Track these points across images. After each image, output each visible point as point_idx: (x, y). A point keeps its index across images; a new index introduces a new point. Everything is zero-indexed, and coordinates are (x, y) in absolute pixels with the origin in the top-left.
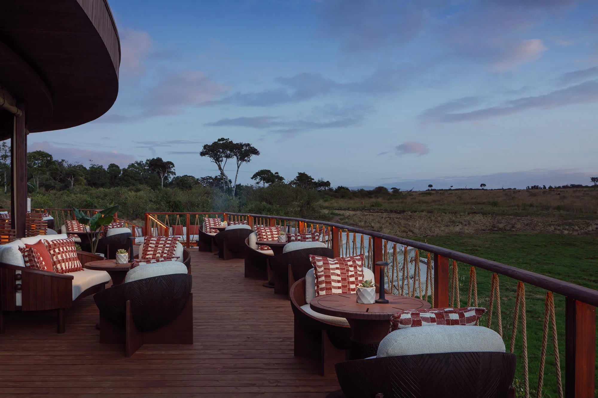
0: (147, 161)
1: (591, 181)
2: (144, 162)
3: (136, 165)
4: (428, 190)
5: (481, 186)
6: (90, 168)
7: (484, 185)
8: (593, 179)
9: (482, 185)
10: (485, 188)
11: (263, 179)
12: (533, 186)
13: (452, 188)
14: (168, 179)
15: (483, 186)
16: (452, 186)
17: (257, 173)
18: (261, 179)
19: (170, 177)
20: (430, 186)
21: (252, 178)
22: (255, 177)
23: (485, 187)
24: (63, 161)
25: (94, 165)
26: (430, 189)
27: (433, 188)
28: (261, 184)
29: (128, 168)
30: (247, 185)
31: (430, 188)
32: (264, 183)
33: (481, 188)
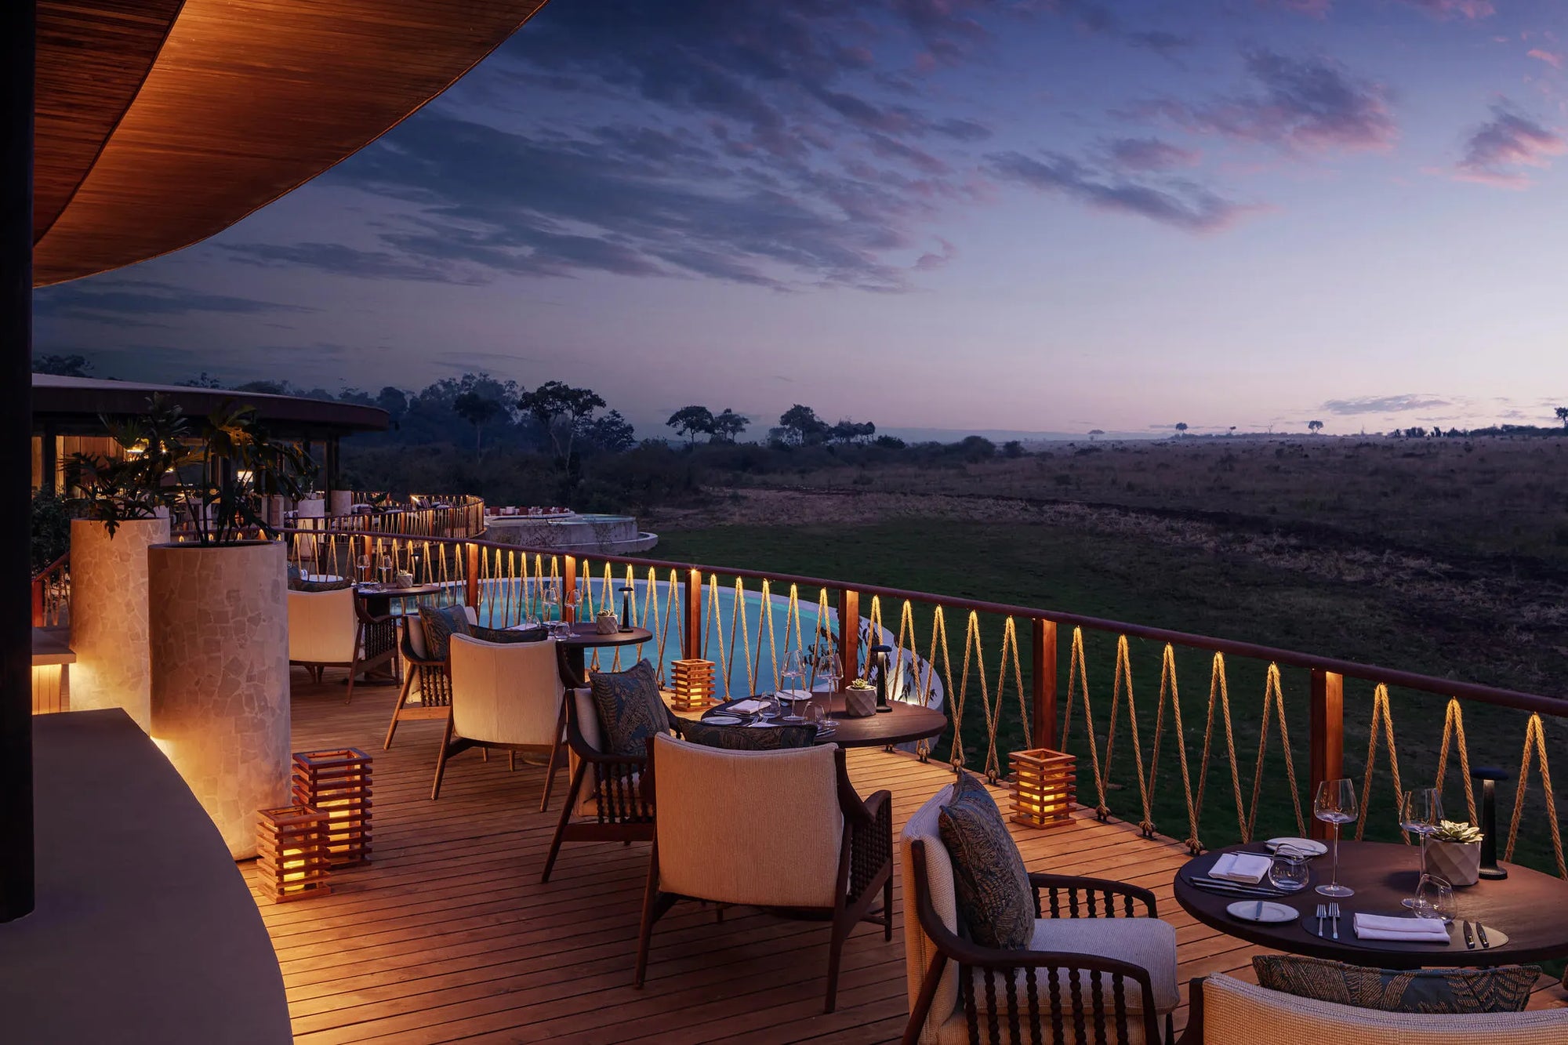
0: (464, 378)
1: (1556, 416)
2: (459, 381)
3: (440, 387)
4: (1177, 436)
5: (1309, 427)
6: (340, 396)
7: (1319, 424)
8: (1562, 412)
9: (1312, 424)
11: (690, 425)
12: (1410, 428)
13: (1234, 432)
14: (512, 419)
15: (1315, 426)
16: (1234, 428)
17: (678, 413)
18: (686, 426)
19: (516, 414)
20: (1182, 426)
21: (669, 424)
22: (673, 420)
24: (285, 382)
25: (350, 390)
26: (1181, 435)
27: (1187, 432)
28: (688, 436)
29: (423, 396)
30: (656, 438)
31: (1181, 433)
32: (693, 434)
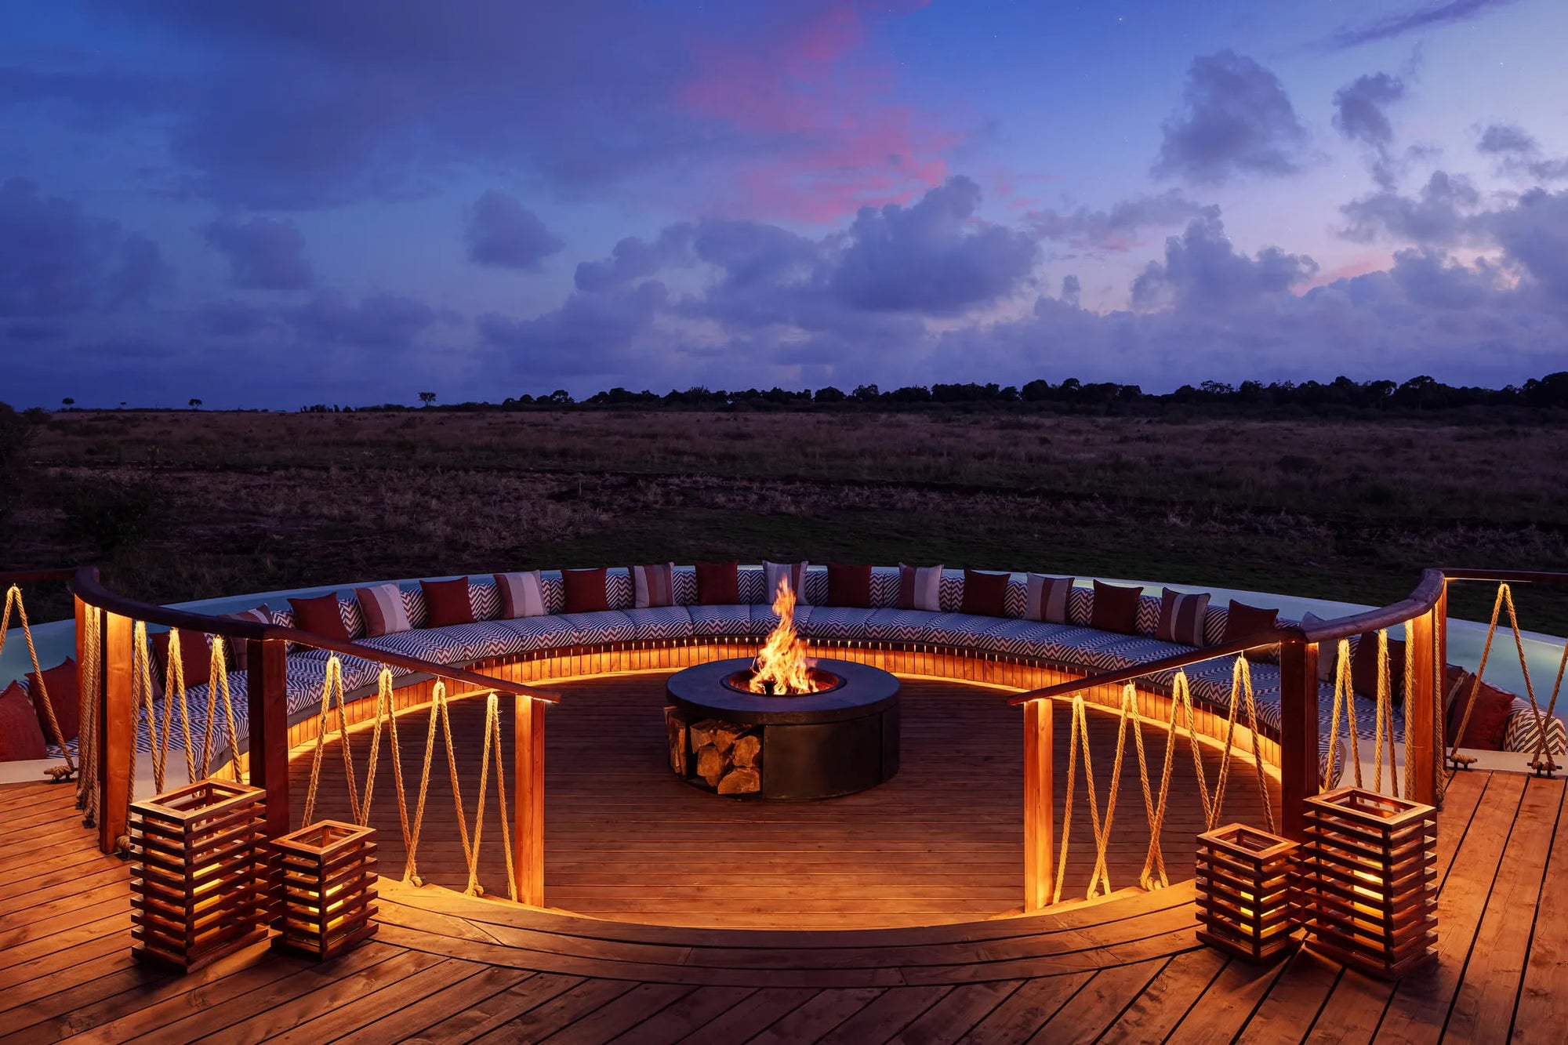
5: (190, 404)
7: (199, 402)
9: (192, 402)
10: (200, 408)
13: (125, 407)
15: (195, 403)
20: (68, 401)
23: (200, 406)
31: (68, 407)
33: (190, 408)
